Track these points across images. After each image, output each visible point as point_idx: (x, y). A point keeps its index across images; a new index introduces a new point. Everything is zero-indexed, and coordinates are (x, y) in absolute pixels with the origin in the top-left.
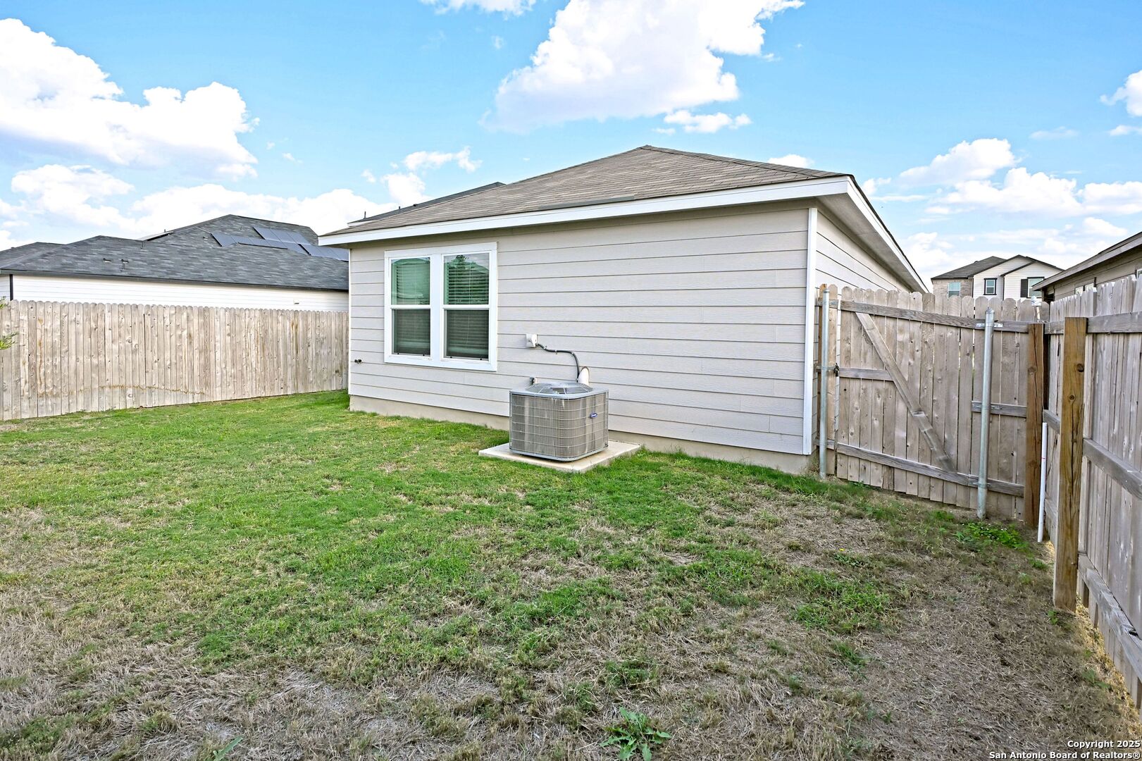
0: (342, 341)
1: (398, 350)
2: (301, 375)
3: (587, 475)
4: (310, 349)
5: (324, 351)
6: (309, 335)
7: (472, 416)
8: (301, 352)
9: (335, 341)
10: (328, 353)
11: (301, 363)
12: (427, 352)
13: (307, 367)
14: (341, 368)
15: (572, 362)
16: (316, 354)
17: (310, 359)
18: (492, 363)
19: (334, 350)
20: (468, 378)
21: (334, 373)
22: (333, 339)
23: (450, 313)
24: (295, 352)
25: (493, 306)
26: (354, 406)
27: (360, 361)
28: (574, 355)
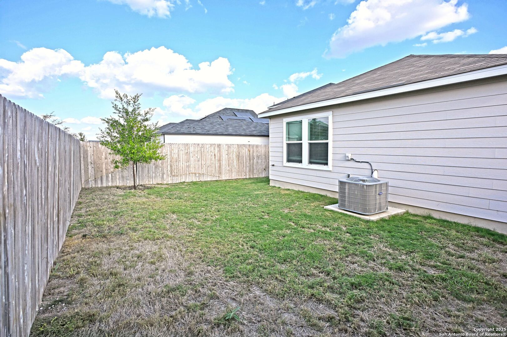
0: (266, 157)
1: (289, 161)
2: (251, 170)
3: (377, 222)
4: (255, 160)
5: (260, 161)
6: (254, 155)
7: (320, 190)
8: (251, 161)
9: (263, 157)
10: (261, 162)
11: (251, 166)
12: (300, 162)
13: (253, 167)
14: (266, 168)
15: (369, 167)
16: (257, 162)
17: (255, 164)
18: (330, 167)
19: (263, 161)
20: (319, 173)
21: (263, 170)
22: (263, 156)
23: (310, 144)
24: (249, 161)
25: (330, 141)
26: (272, 184)
27: (274, 165)
28: (370, 164)
